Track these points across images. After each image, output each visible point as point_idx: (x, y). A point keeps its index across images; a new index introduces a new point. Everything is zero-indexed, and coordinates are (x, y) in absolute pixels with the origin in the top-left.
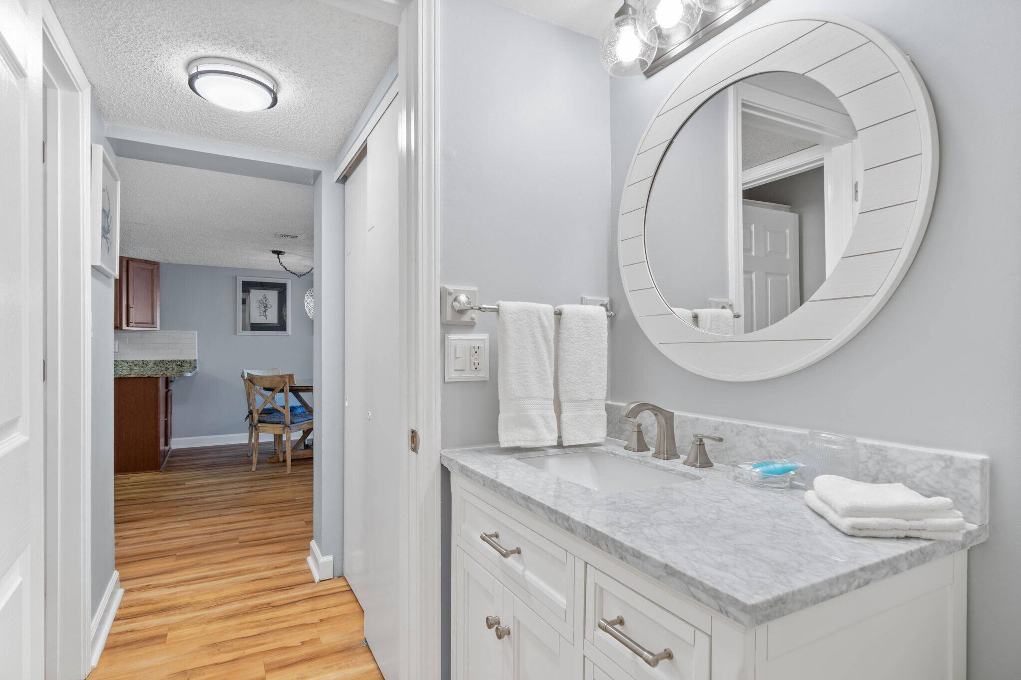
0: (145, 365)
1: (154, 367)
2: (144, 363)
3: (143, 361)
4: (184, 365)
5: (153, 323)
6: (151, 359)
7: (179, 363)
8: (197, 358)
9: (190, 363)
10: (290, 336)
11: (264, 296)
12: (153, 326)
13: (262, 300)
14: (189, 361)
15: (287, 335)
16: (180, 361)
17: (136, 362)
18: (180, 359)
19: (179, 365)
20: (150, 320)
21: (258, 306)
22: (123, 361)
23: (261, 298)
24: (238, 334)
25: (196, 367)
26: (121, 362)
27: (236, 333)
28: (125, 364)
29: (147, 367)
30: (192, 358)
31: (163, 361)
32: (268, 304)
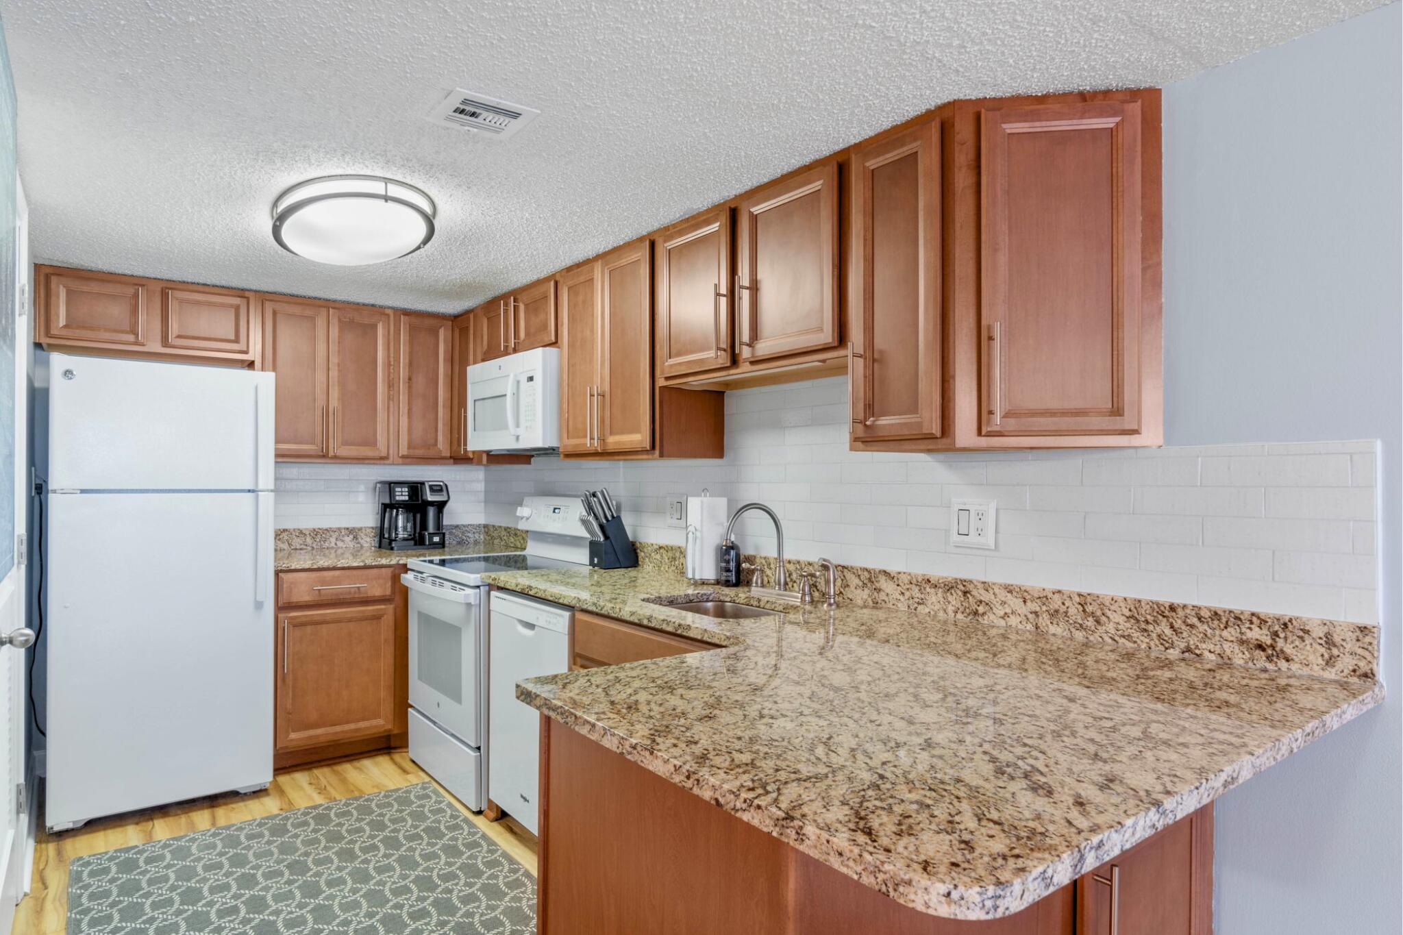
0: (1090, 622)
1: (1128, 637)
2: (1089, 609)
3: (1084, 601)
4: (1289, 649)
5: (1117, 411)
6: (1120, 593)
7: (1256, 634)
8: (1377, 617)
9: (1329, 641)
12: (1117, 423)
14: (1318, 632)
16: (1260, 620)
17: (1056, 602)
18: (1268, 608)
19: (1260, 647)
20: (1099, 394)
22: (1009, 589)
25: (1369, 676)
26: (1002, 594)
28: (1015, 603)
29: (1101, 629)
30: (1346, 614)
31: (1172, 608)
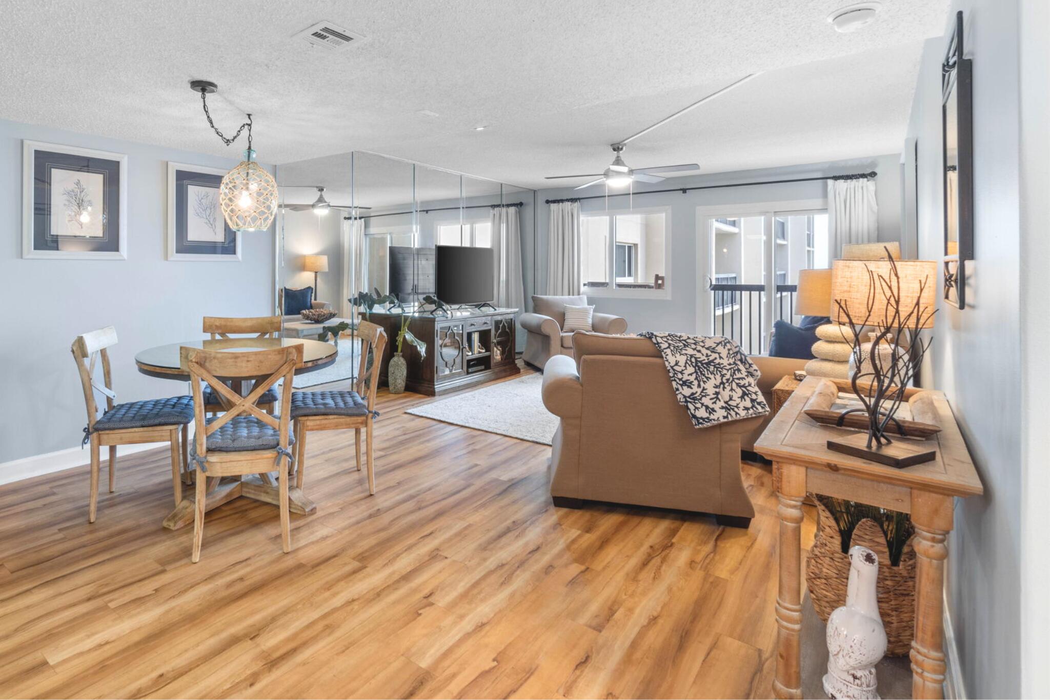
10: (124, 260)
11: (78, 183)
13: (73, 191)
15: (121, 258)
21: (67, 203)
23: (71, 186)
24: (25, 256)
27: (21, 256)
32: (85, 199)
